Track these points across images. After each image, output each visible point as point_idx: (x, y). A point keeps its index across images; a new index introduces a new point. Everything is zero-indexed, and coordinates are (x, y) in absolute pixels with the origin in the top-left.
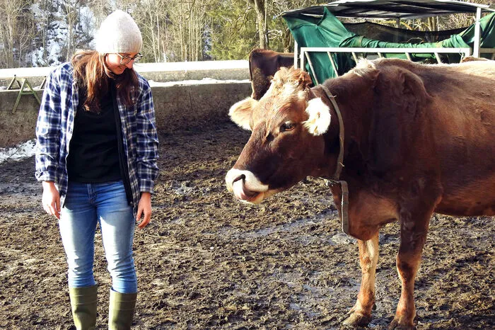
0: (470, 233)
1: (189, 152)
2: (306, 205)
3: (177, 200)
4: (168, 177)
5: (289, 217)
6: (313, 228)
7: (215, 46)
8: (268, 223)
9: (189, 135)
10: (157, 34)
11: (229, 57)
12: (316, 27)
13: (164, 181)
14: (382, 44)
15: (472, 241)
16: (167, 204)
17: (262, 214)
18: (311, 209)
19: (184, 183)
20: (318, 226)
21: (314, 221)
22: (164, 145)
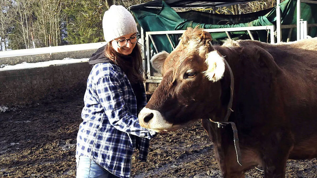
0: (297, 166)
1: (67, 116)
2: (167, 152)
3: (64, 155)
4: (54, 137)
5: (155, 163)
6: (177, 171)
7: (70, 34)
8: (141, 169)
9: (64, 102)
10: (26, 27)
11: (81, 41)
12: (157, 16)
13: (52, 141)
14: (207, 26)
15: (300, 172)
16: (57, 159)
17: (134, 162)
18: (171, 156)
19: (68, 141)
20: (181, 169)
21: (175, 165)
22: (47, 112)
